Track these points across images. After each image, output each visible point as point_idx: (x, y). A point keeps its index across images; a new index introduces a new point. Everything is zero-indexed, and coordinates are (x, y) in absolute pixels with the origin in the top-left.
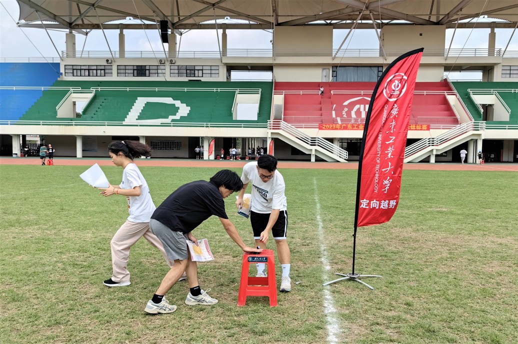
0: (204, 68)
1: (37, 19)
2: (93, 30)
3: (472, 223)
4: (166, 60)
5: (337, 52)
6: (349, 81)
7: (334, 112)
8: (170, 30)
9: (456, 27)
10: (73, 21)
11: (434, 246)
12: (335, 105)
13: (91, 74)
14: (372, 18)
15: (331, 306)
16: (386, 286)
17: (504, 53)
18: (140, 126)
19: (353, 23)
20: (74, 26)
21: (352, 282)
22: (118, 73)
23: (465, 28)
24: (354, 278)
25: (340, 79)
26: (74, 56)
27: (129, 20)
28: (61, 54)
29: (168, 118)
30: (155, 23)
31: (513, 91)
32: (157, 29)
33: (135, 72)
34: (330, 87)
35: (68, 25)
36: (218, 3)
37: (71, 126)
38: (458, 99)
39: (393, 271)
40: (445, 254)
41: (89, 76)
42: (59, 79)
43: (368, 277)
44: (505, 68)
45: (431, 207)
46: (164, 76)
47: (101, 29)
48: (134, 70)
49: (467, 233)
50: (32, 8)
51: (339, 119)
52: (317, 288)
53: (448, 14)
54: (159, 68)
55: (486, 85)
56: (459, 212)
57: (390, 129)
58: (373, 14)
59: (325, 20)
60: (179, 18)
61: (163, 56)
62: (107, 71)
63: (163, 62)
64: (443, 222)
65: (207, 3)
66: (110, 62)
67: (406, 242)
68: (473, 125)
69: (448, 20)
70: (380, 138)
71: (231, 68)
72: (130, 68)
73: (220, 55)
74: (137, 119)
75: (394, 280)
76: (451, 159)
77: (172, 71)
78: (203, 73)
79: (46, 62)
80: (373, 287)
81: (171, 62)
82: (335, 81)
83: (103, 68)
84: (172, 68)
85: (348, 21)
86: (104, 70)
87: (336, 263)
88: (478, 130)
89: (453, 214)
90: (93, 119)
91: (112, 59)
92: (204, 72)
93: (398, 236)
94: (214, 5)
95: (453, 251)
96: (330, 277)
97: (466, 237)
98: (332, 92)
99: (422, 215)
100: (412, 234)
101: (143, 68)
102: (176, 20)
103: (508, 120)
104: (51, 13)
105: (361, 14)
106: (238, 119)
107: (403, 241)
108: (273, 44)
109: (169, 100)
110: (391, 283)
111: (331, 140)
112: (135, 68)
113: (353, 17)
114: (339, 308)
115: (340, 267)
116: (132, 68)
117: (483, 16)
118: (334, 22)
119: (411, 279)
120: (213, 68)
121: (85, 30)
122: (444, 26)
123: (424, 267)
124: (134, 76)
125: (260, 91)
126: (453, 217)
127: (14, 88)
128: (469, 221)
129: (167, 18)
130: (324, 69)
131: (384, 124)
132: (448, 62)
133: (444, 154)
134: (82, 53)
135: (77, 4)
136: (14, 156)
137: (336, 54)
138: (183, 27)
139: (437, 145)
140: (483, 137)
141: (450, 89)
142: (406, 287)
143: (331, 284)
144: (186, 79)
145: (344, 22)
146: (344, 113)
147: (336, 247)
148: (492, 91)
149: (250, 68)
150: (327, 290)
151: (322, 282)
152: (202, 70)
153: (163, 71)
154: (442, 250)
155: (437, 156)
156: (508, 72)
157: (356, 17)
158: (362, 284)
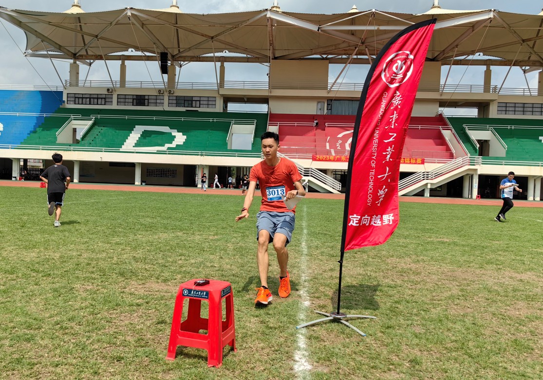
0: (202, 99)
1: (42, 49)
2: (96, 61)
3: (482, 256)
4: (164, 90)
5: (332, 86)
6: (343, 114)
7: (328, 144)
8: (169, 62)
9: (452, 64)
10: (77, 52)
11: (439, 280)
12: (329, 137)
13: (92, 103)
14: (368, 54)
15: (303, 360)
16: (383, 332)
17: (500, 90)
18: (137, 153)
19: (348, 58)
20: (78, 56)
21: (336, 324)
22: (118, 102)
23: (461, 64)
24: (340, 319)
25: (334, 112)
26: (77, 85)
27: (131, 52)
28: (64, 83)
29: (164, 146)
30: (156, 55)
31: (509, 128)
32: (157, 60)
33: (135, 101)
34: (324, 119)
35: (73, 56)
36: (216, 36)
37: (69, 152)
38: (453, 134)
39: (391, 311)
40: (455, 291)
41: (90, 104)
42: (61, 106)
43: (359, 318)
44: (501, 105)
45: (430, 238)
46: (163, 106)
47: (103, 60)
48: (133, 99)
49: (478, 266)
50: (39, 38)
51: (333, 151)
52: (289, 331)
53: (444, 50)
54: (158, 98)
55: (482, 121)
56: (464, 243)
57: (389, 123)
58: (369, 50)
59: (321, 54)
60: (179, 50)
61: (162, 86)
62: (107, 100)
63: (162, 92)
64: (447, 253)
65: (206, 36)
66: (110, 91)
67: (404, 275)
68: (469, 160)
69: (443, 56)
70: (376, 135)
71: (227, 99)
72: (130, 97)
73: (218, 87)
74: (133, 147)
75: (393, 322)
76: (446, 194)
77: (170, 101)
78: (200, 104)
79: (50, 90)
80: (365, 332)
81: (170, 92)
82: (329, 114)
83: (104, 96)
84: (171, 98)
85: (344, 56)
86: (105, 98)
87: (318, 298)
88: (474, 165)
89: (457, 245)
90: (91, 145)
91: (113, 89)
92: (201, 102)
93: (396, 267)
94: (212, 38)
95: (465, 288)
96: (307, 316)
97: (478, 271)
98: (326, 124)
99: (422, 245)
100: (412, 265)
101: (142, 98)
102: (176, 52)
103: (504, 155)
104: (56, 43)
105: (357, 49)
106: (233, 148)
107: (402, 273)
108: (269, 77)
109: (165, 129)
110: (388, 327)
111: (325, 171)
112: (135, 97)
113: (349, 53)
114: (315, 363)
115: (322, 303)
116: (131, 97)
117: (479, 53)
118: (330, 56)
119: (415, 323)
120: (210, 99)
121: (88, 61)
122: (440, 63)
123: (430, 306)
124: (133, 105)
125: (255, 122)
126: (457, 248)
127: (18, 114)
128: (477, 253)
129: (167, 50)
130: (319, 102)
131: (383, 116)
132: (444, 97)
133: (438, 189)
134: (85, 82)
135: (83, 36)
136: (13, 179)
137: (331, 88)
138: (182, 59)
139: (432, 179)
140: (479, 172)
141: (445, 124)
142: (410, 335)
143: (308, 326)
144: (183, 109)
145: (340, 57)
146: (338, 145)
147: (320, 277)
148: (488, 127)
149: (246, 100)
150: (302, 334)
151: (297, 323)
152: (200, 101)
153: (162, 101)
154: (451, 286)
155: (431, 190)
156: (504, 109)
157: (351, 52)
158: (350, 327)
